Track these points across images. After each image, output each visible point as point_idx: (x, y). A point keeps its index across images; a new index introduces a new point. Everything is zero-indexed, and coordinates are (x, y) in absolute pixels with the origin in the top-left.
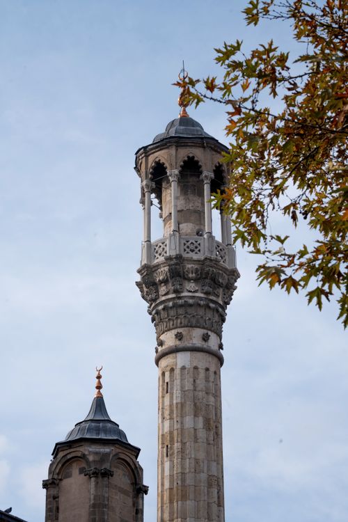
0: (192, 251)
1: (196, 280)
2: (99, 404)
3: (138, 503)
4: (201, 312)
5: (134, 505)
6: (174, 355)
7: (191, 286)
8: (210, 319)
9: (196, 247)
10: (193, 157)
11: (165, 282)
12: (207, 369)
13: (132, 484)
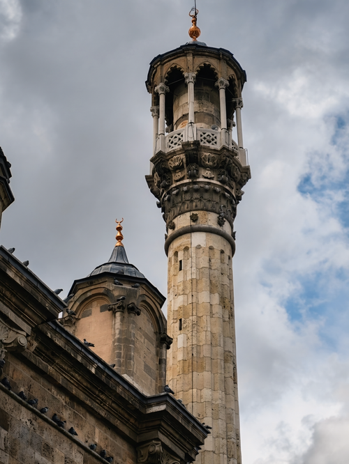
0: (209, 142)
1: (212, 169)
2: (121, 251)
3: (161, 353)
4: (216, 198)
5: (157, 355)
6: (188, 235)
7: (208, 173)
8: (224, 206)
9: (213, 140)
10: (209, 65)
11: (180, 168)
12: (222, 252)
13: (155, 333)
